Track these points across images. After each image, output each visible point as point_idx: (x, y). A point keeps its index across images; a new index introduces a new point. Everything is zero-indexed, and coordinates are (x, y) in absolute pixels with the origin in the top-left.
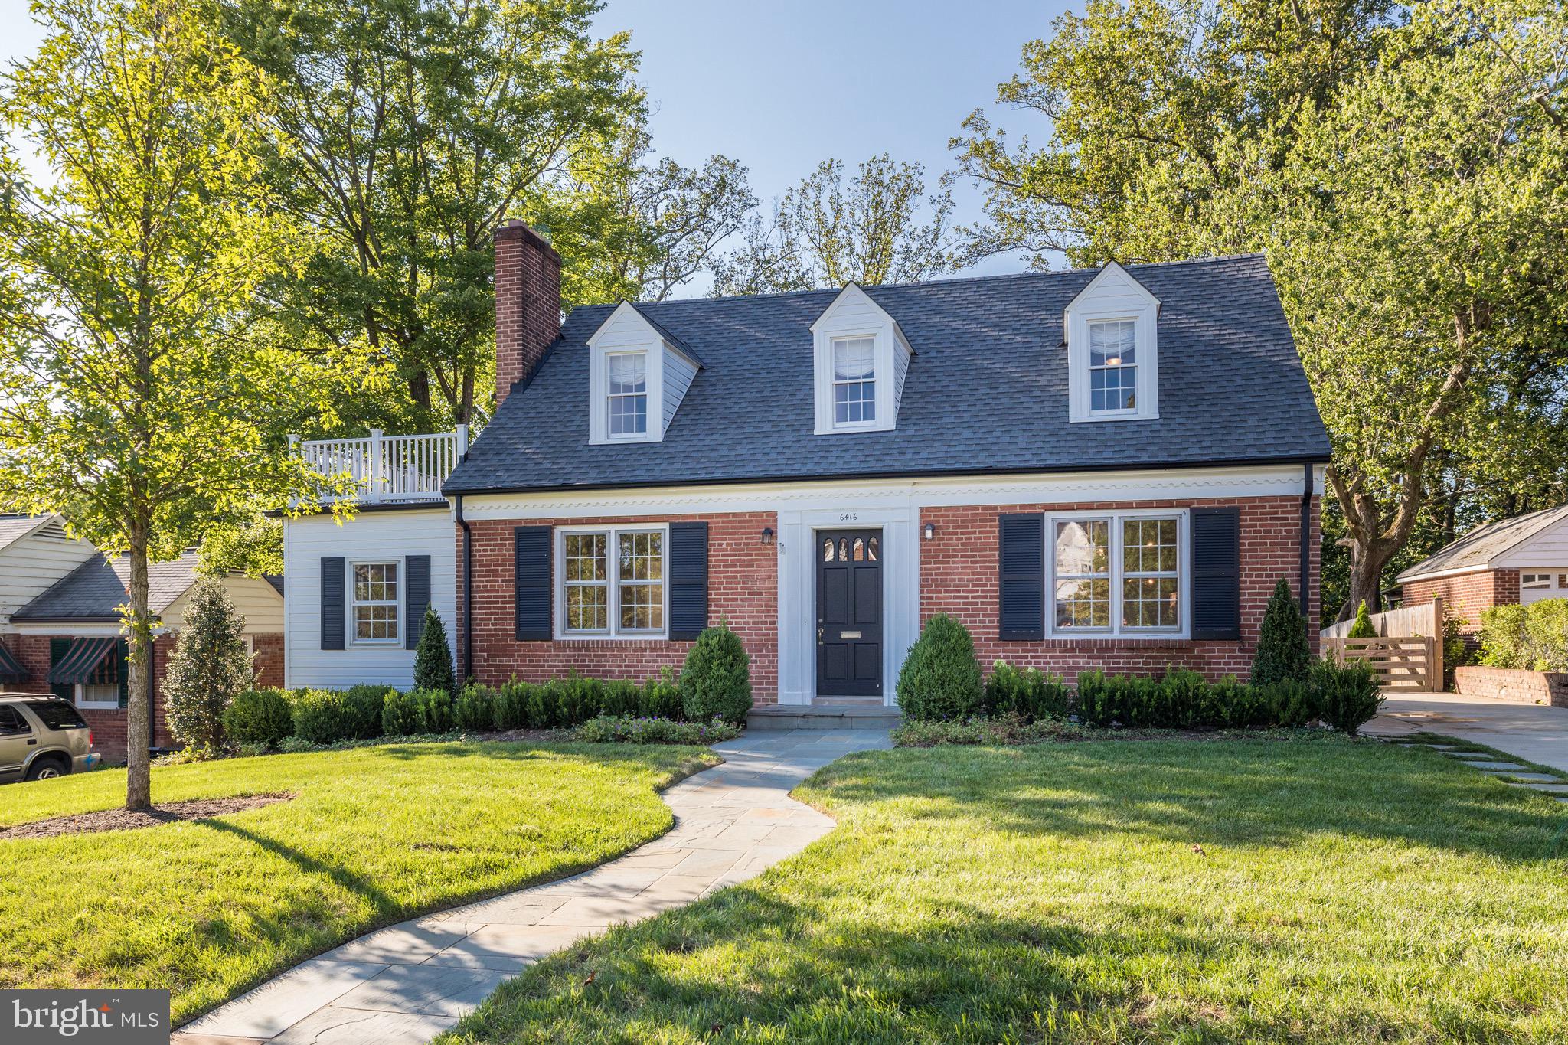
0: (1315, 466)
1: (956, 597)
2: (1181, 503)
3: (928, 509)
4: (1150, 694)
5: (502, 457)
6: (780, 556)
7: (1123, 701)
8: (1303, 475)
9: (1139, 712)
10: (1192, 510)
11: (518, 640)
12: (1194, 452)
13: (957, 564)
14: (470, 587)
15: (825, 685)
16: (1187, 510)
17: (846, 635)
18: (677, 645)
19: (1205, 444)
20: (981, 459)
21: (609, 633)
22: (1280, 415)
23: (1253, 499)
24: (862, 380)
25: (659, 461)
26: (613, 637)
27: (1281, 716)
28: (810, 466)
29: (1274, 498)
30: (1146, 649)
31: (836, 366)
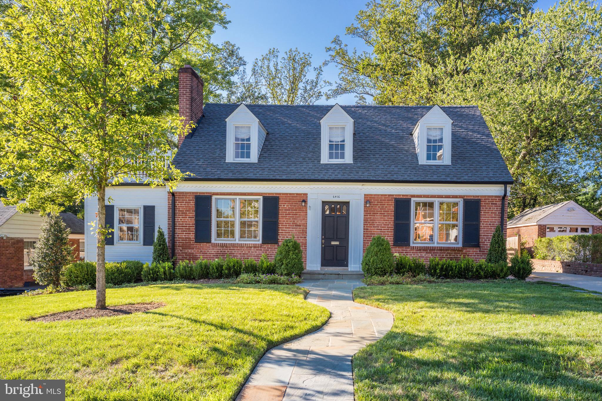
0: (508, 185)
1: (377, 229)
2: (460, 197)
3: (367, 195)
4: (456, 266)
5: (188, 165)
6: (308, 211)
7: (446, 269)
8: (503, 188)
9: (452, 273)
10: (464, 199)
11: (195, 242)
12: (466, 178)
13: (378, 217)
14: (174, 220)
15: (325, 262)
16: (462, 199)
17: (333, 243)
18: (265, 246)
19: (469, 175)
20: (388, 176)
21: (235, 240)
22: (494, 166)
23: (485, 196)
24: (340, 143)
25: (258, 171)
26: (237, 242)
27: (501, 274)
28: (322, 176)
29: (492, 196)
30: (447, 250)
31: (330, 137)
